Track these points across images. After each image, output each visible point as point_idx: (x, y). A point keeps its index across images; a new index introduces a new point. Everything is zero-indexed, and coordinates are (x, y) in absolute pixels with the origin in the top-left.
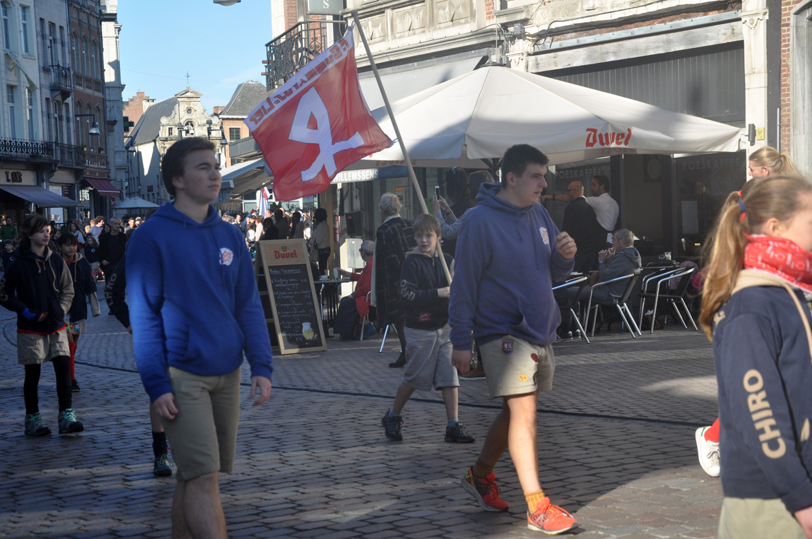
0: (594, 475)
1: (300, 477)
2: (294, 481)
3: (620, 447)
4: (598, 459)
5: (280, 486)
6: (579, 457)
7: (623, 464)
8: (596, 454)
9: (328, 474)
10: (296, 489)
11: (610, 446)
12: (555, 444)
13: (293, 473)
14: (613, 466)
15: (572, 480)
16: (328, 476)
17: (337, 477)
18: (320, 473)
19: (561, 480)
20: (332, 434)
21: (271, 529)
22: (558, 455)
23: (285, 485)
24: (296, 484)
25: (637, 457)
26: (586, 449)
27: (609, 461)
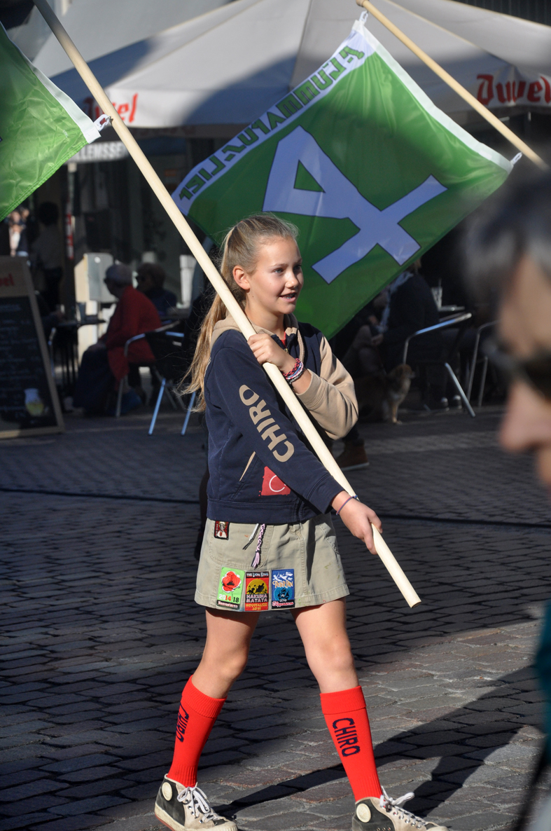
0: (479, 603)
1: (49, 615)
2: (40, 620)
3: (519, 565)
4: (485, 582)
5: (18, 627)
6: (458, 579)
7: (522, 588)
8: (483, 576)
9: (90, 609)
10: (44, 630)
11: (503, 564)
12: (422, 563)
13: (37, 609)
14: (506, 591)
15: (447, 611)
16: (89, 613)
17: (104, 613)
18: (77, 609)
19: (431, 611)
20: (88, 554)
21: (14, 683)
22: (427, 578)
23: (27, 625)
24: (42, 624)
25: (543, 578)
26: (468, 569)
27: (501, 584)
